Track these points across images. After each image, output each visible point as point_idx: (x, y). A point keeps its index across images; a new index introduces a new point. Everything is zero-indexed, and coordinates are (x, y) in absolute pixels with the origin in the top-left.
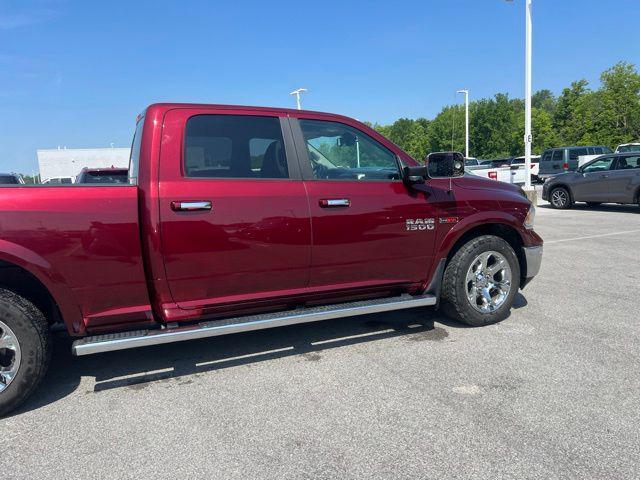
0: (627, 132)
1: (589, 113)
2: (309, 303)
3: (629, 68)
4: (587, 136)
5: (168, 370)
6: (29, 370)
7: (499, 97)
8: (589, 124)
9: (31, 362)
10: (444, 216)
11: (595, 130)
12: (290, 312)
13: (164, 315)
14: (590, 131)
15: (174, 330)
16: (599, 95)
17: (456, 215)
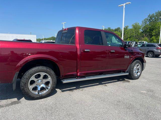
0: (137, 38)
1: (129, 34)
2: (103, 73)
3: (138, 24)
4: (128, 39)
5: (75, 88)
6: (54, 86)
7: (109, 28)
8: (129, 36)
9: (54, 84)
10: (131, 55)
11: (130, 38)
12: (100, 75)
13: (78, 74)
14: (129, 38)
15: (79, 78)
16: (131, 30)
17: (133, 55)
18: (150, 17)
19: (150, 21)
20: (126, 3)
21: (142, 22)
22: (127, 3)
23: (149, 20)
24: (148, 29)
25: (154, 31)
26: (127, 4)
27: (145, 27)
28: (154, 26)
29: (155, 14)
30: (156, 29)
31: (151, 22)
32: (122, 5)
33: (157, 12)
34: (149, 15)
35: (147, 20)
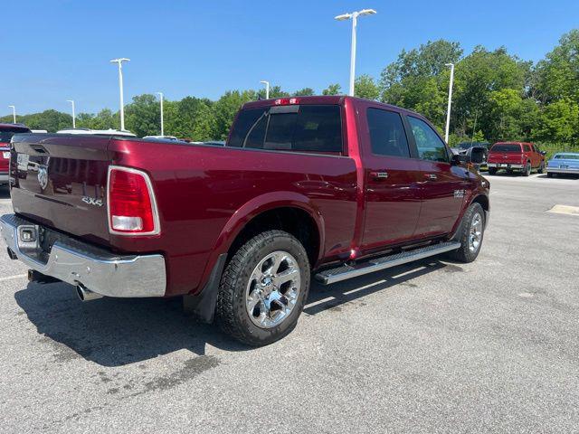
9: (305, 290)
18: (406, 61)
19: (405, 72)
20: (361, 12)
21: (382, 75)
22: (364, 11)
23: (403, 69)
24: (399, 99)
25: (419, 107)
26: (364, 14)
27: (390, 91)
28: (418, 91)
29: (420, 53)
30: (425, 99)
31: (408, 75)
32: (347, 15)
33: (426, 44)
34: (401, 53)
35: (397, 69)
